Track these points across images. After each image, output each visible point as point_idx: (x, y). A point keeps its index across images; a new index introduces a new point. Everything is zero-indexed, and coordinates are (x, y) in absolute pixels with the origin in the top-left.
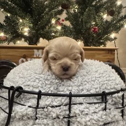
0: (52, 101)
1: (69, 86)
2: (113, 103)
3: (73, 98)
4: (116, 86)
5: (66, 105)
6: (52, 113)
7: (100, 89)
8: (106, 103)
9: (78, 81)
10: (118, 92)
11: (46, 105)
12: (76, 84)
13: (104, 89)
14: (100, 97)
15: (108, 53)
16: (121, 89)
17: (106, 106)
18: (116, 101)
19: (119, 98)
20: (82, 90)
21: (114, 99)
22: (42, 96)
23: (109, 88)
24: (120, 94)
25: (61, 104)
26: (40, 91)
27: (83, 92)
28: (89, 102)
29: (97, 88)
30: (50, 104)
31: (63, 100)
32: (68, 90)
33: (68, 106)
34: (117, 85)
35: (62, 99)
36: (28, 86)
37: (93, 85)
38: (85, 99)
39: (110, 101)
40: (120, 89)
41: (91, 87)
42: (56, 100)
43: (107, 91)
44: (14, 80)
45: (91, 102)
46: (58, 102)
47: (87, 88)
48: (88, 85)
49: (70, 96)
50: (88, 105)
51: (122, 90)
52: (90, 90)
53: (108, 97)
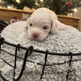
6: (58, 70)
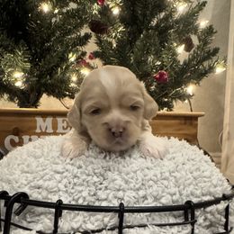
0: (84, 222)
1: (119, 190)
2: (207, 223)
3: (126, 214)
4: (212, 190)
5: (112, 229)
7: (181, 195)
8: (193, 224)
9: (137, 179)
10: (217, 201)
11: (73, 229)
12: (132, 185)
13: (188, 196)
14: (181, 212)
15: (185, 124)
16: (224, 195)
17: (193, 230)
18: (213, 220)
19: (219, 213)
20: (145, 198)
21: (209, 216)
22: (65, 212)
23: (198, 192)
24: (222, 206)
25: (102, 226)
26: (60, 201)
27: (146, 202)
28: (159, 223)
29: (175, 194)
30: (81, 226)
31: (106, 220)
32: (116, 197)
33: (117, 230)
34: (215, 186)
35: (105, 216)
36: (39, 188)
37: (166, 187)
38: (150, 216)
39: (200, 220)
40: (221, 196)
41: (163, 192)
42: (92, 218)
43: (195, 200)
44: (11, 178)
45: (163, 223)
46: (96, 224)
47: (155, 194)
48: (155, 187)
49: (121, 211)
50: (157, 229)
51: (225, 198)
52: (161, 198)
53: (197, 213)
